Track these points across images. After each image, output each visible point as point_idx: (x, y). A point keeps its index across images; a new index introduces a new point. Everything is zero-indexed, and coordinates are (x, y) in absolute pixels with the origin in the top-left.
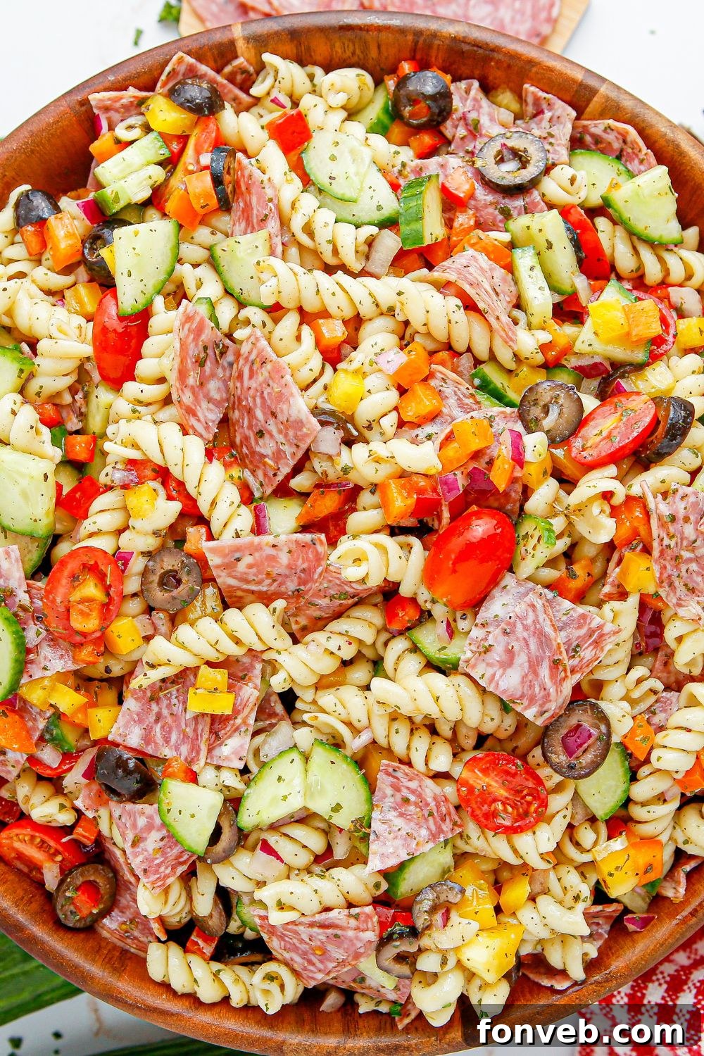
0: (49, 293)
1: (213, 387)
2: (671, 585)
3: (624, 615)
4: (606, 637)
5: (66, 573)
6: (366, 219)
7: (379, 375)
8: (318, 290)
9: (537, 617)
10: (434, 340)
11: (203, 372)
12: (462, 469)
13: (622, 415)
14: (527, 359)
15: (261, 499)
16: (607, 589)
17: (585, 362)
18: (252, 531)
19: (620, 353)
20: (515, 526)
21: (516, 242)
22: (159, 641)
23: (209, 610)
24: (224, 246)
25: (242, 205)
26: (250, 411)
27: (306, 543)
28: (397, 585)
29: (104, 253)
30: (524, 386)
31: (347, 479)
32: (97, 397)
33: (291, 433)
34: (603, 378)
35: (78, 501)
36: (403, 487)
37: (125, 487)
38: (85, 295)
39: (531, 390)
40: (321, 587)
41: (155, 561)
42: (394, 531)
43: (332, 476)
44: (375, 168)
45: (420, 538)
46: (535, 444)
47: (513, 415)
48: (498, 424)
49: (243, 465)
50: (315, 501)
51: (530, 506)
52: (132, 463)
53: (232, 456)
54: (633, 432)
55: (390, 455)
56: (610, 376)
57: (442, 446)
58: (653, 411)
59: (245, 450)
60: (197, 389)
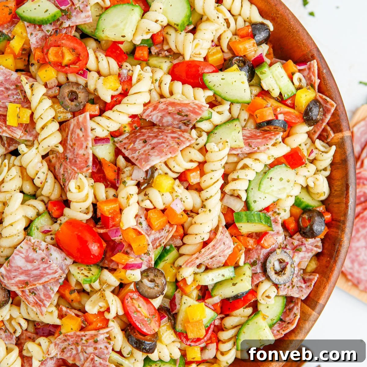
0: (219, 39)
1: (168, 119)
2: (65, 340)
3: (50, 317)
4: (39, 308)
5: (76, 45)
6: (250, 195)
7: (171, 199)
8: (213, 171)
9: (50, 274)
10: (189, 227)
11: (175, 114)
12: (123, 239)
13: (148, 318)
14: (179, 272)
15: (114, 141)
16: (64, 309)
17: (177, 301)
18: (97, 137)
19: (180, 318)
20: (96, 265)
21: (238, 269)
22: (43, 90)
23: (59, 115)
24: (238, 125)
25: (258, 134)
26: (156, 137)
27: (87, 163)
28: (69, 207)
29: (235, 67)
30: (165, 271)
31: (121, 183)
32: (166, 62)
33: (143, 156)
34: (169, 309)
35: (115, 52)
36: (115, 211)
37: (119, 75)
38: (217, 57)
39: (162, 273)
40: (68, 170)
41: (83, 89)
42: (94, 205)
43: (122, 176)
44: (275, 200)
45: (92, 217)
46: (135, 275)
47: (150, 265)
48: (146, 257)
49: (131, 133)
50: (112, 168)
51: (106, 273)
52: (130, 79)
53: (136, 128)
54: (139, 323)
55: (130, 204)
56: (170, 312)
57: (135, 230)
58: (149, 333)
59: (138, 134)
60: (166, 111)
